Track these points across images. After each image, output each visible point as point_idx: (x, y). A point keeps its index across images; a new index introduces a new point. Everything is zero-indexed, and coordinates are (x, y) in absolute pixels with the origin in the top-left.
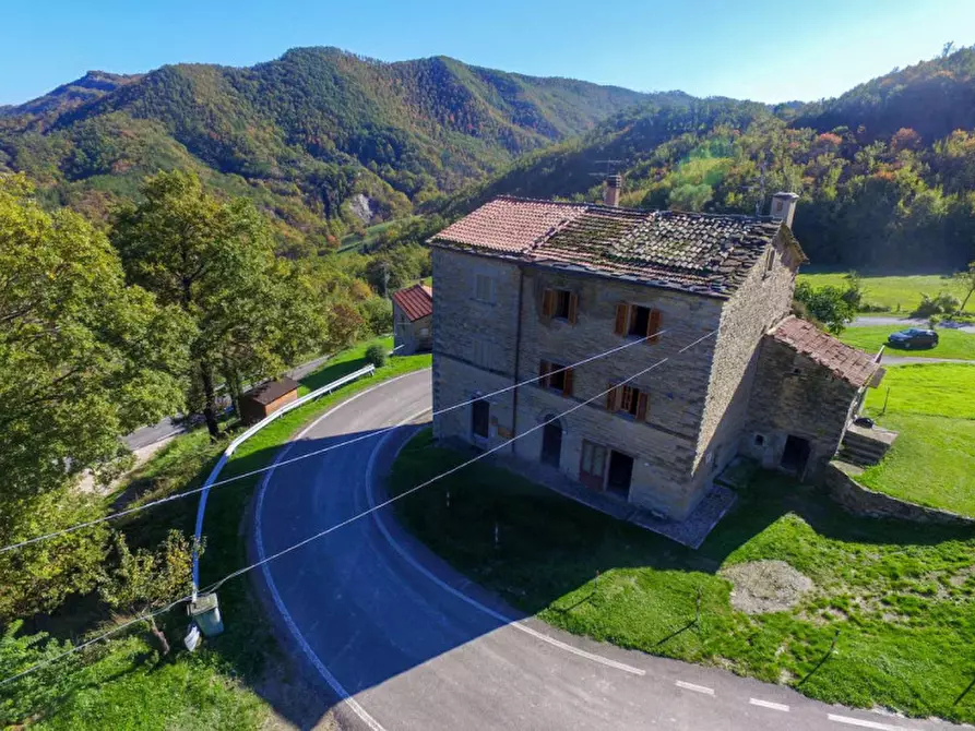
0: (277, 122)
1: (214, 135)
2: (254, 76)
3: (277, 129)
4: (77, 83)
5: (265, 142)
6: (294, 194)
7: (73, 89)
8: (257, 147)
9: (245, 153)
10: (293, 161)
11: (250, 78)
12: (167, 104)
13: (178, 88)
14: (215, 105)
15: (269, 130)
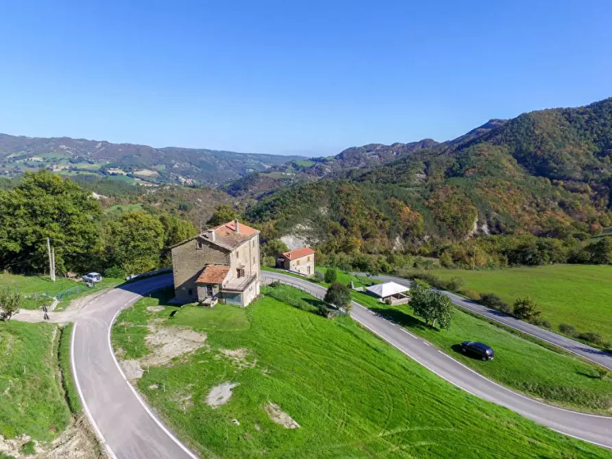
0: (595, 141)
1: (539, 153)
2: (587, 111)
3: (592, 146)
4: (482, 127)
5: (577, 155)
6: (585, 191)
7: (479, 130)
8: (568, 159)
9: (557, 164)
10: (597, 169)
11: (582, 114)
12: (516, 136)
13: (526, 126)
14: (548, 133)
15: (585, 147)
